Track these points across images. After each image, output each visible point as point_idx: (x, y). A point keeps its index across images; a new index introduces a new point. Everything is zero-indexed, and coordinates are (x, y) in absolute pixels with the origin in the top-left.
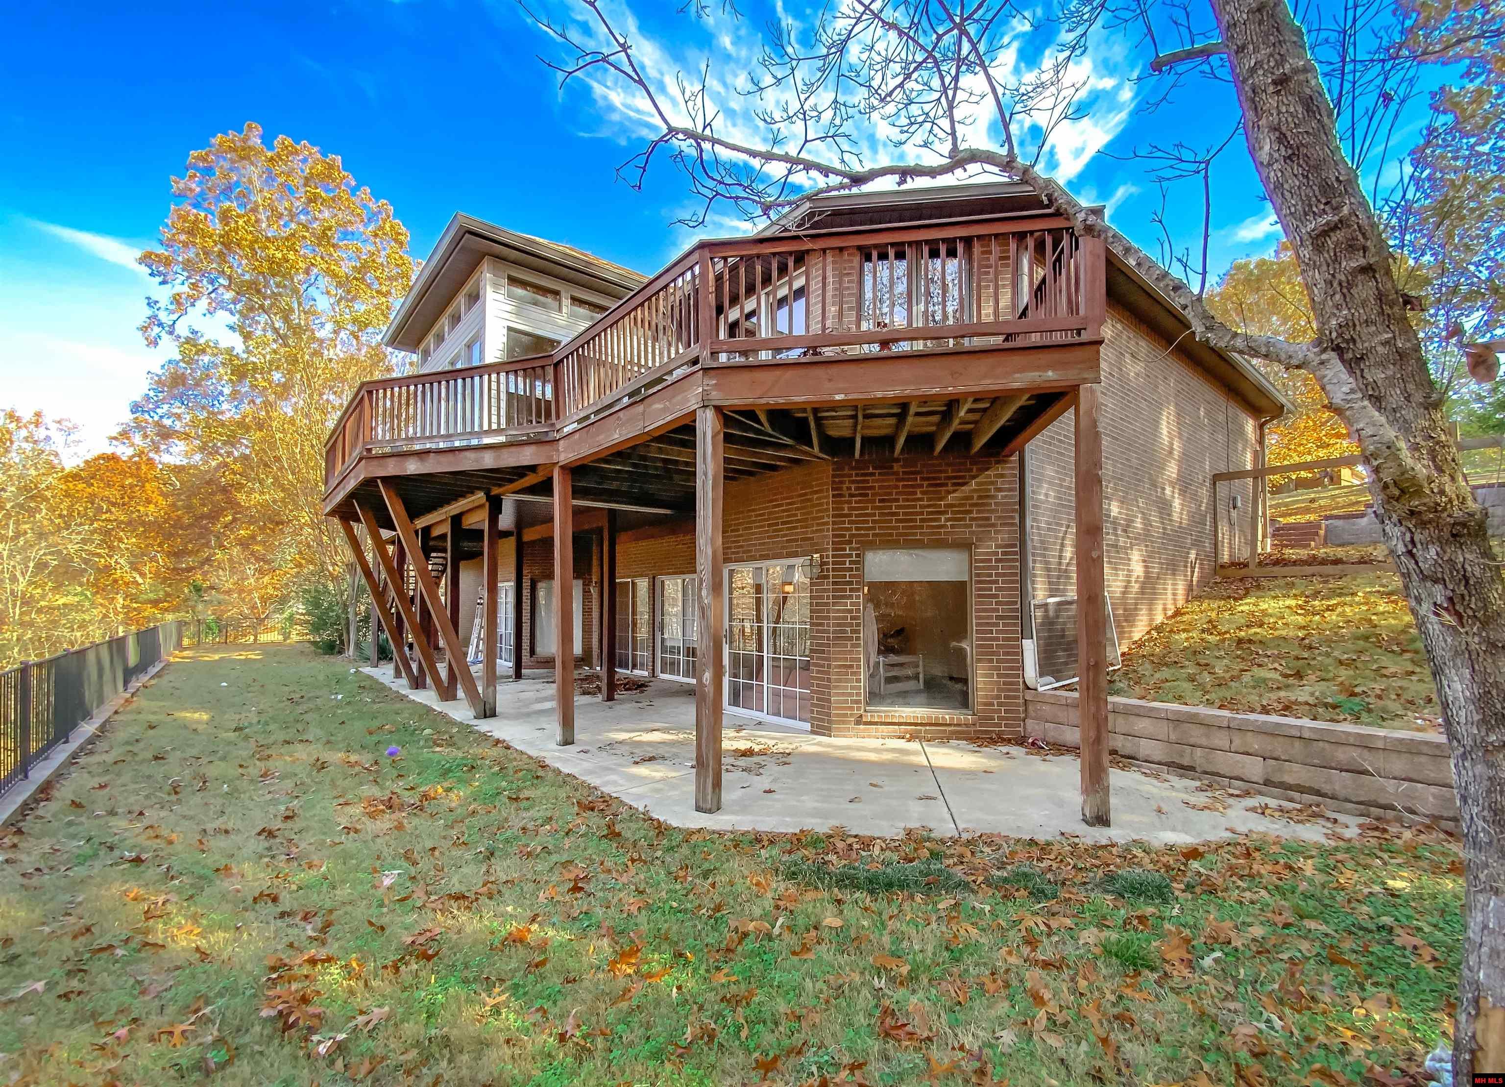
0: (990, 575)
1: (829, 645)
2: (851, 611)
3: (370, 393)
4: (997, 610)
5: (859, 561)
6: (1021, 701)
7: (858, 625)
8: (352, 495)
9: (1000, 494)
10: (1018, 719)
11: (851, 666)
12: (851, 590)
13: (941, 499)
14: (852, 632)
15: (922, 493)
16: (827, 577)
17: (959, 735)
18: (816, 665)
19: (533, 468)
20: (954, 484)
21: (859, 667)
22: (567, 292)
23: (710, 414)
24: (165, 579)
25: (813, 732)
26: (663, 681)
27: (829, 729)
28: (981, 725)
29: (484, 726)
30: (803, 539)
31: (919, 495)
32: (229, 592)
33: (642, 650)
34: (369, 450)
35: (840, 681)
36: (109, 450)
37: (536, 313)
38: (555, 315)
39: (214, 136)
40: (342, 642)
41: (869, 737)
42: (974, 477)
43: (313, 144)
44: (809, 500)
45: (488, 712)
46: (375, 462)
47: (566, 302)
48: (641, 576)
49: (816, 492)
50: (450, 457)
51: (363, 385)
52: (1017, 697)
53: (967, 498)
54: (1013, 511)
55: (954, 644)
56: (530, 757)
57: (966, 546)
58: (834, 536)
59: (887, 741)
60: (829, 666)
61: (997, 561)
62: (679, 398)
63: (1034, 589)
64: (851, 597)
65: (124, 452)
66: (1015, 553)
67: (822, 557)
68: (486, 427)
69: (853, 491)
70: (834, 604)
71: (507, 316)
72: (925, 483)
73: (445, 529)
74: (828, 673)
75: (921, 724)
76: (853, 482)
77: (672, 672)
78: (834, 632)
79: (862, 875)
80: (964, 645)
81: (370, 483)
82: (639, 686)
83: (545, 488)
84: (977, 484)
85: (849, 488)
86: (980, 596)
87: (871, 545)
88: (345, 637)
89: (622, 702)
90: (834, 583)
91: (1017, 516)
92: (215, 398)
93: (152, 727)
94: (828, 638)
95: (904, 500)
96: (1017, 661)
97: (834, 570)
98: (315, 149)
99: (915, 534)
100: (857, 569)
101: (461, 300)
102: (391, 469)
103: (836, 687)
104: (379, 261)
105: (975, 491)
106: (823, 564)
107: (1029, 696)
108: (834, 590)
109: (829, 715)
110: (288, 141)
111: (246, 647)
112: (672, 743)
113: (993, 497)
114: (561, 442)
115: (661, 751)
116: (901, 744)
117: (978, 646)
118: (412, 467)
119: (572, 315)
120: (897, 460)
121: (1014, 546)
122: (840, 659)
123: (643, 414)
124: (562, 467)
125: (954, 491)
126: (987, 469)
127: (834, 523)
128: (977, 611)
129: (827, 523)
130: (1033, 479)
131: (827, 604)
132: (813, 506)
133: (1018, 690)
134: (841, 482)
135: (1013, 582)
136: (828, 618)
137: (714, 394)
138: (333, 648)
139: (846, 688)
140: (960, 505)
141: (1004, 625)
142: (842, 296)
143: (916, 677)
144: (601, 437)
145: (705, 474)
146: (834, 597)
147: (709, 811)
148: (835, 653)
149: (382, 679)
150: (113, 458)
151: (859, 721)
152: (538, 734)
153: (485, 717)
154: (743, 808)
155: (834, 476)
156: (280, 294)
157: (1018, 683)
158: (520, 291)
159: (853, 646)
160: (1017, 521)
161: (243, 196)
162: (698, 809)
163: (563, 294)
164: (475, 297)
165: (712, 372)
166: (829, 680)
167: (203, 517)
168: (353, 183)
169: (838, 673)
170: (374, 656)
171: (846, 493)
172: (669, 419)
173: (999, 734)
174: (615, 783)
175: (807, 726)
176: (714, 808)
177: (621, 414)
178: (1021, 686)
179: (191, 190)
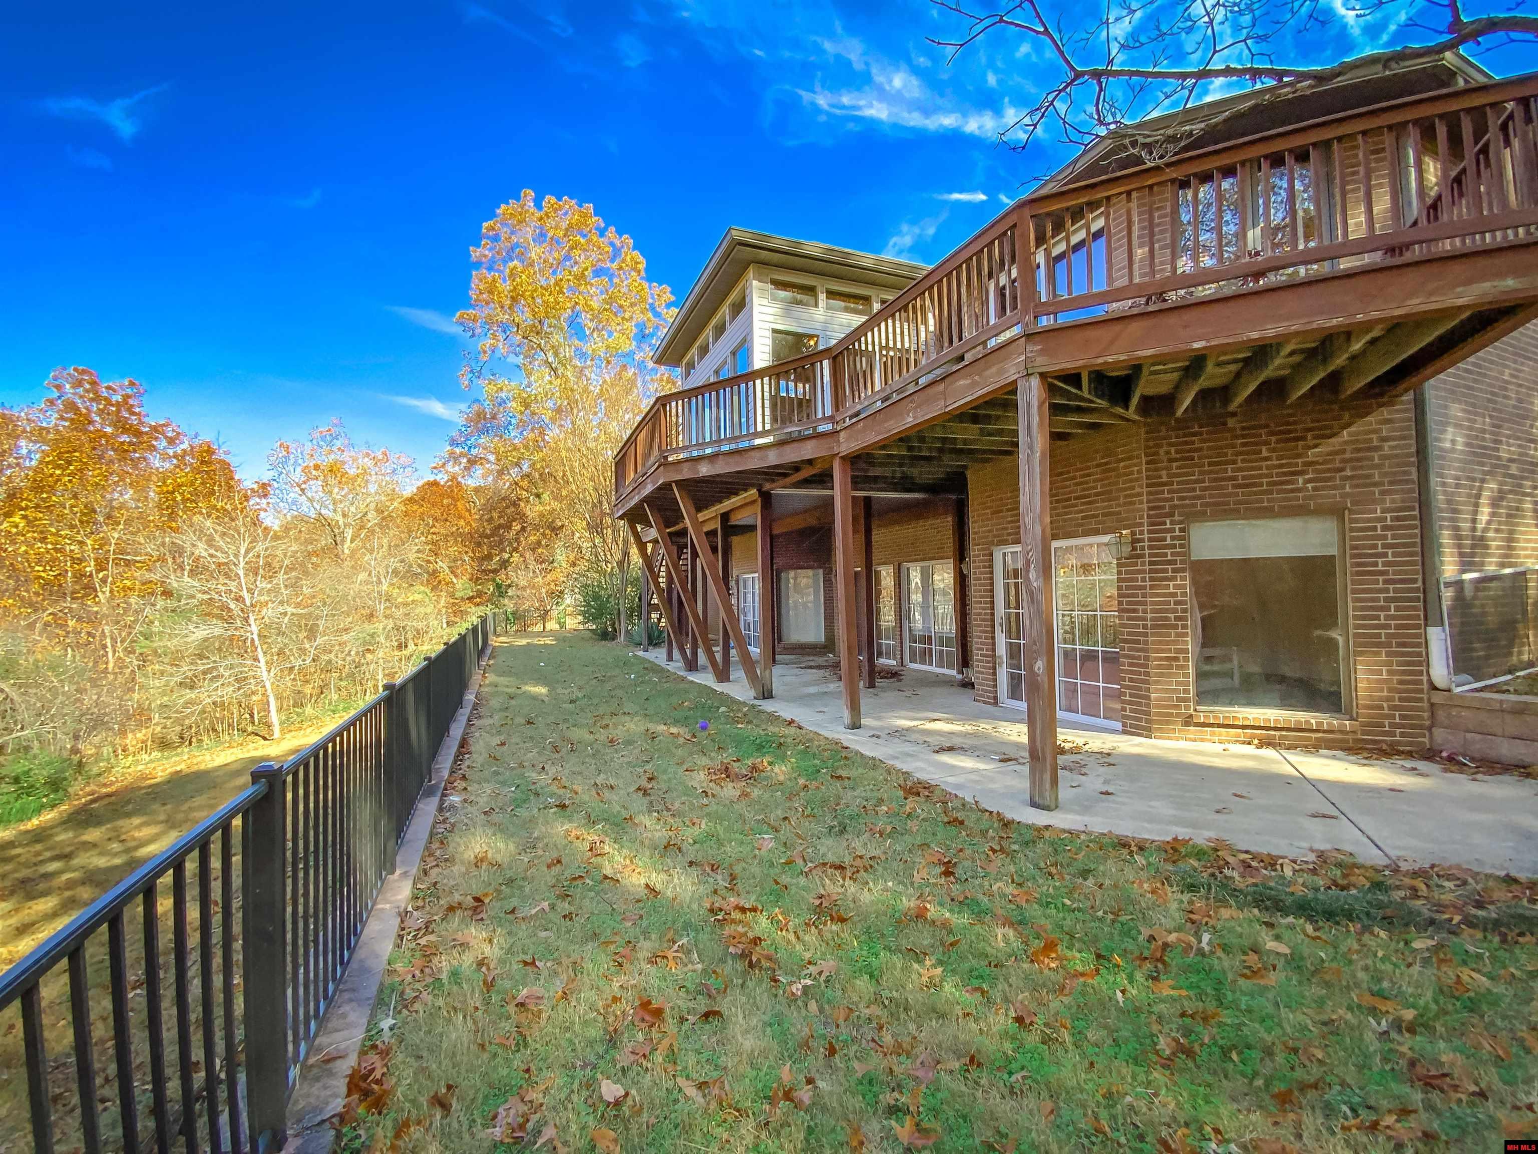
0: (1375, 547)
1: (1146, 635)
2: (1174, 595)
3: (664, 406)
4: (1387, 591)
5: (1184, 536)
6: (1425, 705)
7: (1185, 611)
8: (646, 500)
9: (1386, 445)
10: (1421, 727)
11: (1176, 659)
12: (1174, 571)
13: (1298, 456)
14: (1176, 618)
15: (1269, 450)
16: (1142, 556)
17: (1330, 745)
18: (1125, 656)
19: (810, 462)
20: (1315, 437)
21: (1186, 659)
22: (822, 285)
23: (1035, 382)
24: (478, 579)
25: (1125, 732)
26: (914, 670)
27: (1149, 729)
28: (1364, 733)
29: (768, 706)
30: (1104, 515)
31: (1265, 454)
32: (524, 588)
33: (888, 638)
34: (666, 458)
35: (1162, 675)
36: (432, 478)
37: (799, 311)
38: (813, 310)
39: (499, 207)
40: (615, 630)
41: (1202, 740)
42: (1349, 425)
43: (571, 198)
44: (1114, 470)
45: (767, 695)
46: (671, 468)
47: (822, 297)
48: (885, 563)
49: (1122, 460)
50: (737, 458)
51: (658, 399)
52: (1421, 700)
53: (1336, 453)
54: (1411, 464)
55: (1318, 632)
56: (827, 739)
57: (1337, 512)
58: (1150, 509)
59: (1227, 746)
60: (1147, 658)
61: (1384, 528)
62: (994, 370)
63: (1442, 563)
64: (1174, 579)
65: (442, 478)
66: (1413, 518)
67: (1133, 534)
68: (760, 428)
69: (1174, 455)
70: (1152, 587)
71: (771, 318)
72: (1273, 439)
73: (717, 525)
74: (1147, 666)
75: (1275, 729)
76: (1171, 445)
77: (923, 662)
78: (1152, 619)
79: (1289, 900)
80: (1335, 634)
81: (666, 487)
82: (893, 674)
83: (823, 479)
84: (1350, 434)
85: (1168, 453)
86: (1358, 573)
87: (1201, 516)
88: (616, 626)
89: (884, 689)
90: (1151, 563)
91: (1414, 470)
92: (506, 428)
93: (512, 698)
94: (1145, 627)
95: (1243, 461)
96: (1419, 654)
97: (1150, 548)
98: (573, 202)
99: (1262, 501)
100: (1182, 546)
101: (725, 310)
102: (686, 473)
103: (1157, 682)
104: (623, 290)
105: (1346, 442)
106: (1134, 541)
107: (1437, 698)
108: (1151, 571)
109: (1148, 713)
110: (553, 200)
111: (539, 634)
112: (966, 735)
113: (1377, 449)
114: (842, 434)
115: (957, 741)
116: (1250, 750)
117: (1356, 635)
118: (704, 470)
119: (829, 308)
120: (1234, 414)
121: (1413, 509)
122: (1163, 651)
123: (944, 393)
124: (842, 457)
125: (1316, 446)
126: (1367, 414)
127: (1149, 493)
128: (1354, 592)
129: (1139, 495)
130: (1437, 423)
131: (1145, 587)
132: (1118, 476)
133: (1421, 691)
134: (1160, 446)
135: (1411, 554)
136: (1144, 603)
137: (1040, 360)
138: (605, 636)
139: (1170, 684)
140: (1325, 462)
141: (1397, 609)
142: (1152, 235)
143: (1230, 675)
144: (892, 422)
145: (1031, 447)
146: (1151, 579)
147: (1047, 808)
148: (1154, 642)
149: (657, 662)
150: (435, 483)
151: (1188, 721)
152: (820, 717)
153: (764, 698)
154: (1085, 807)
155: (1147, 440)
156: (552, 333)
157: (1420, 682)
158: (782, 294)
159: (1178, 635)
160: (1414, 476)
161: (521, 256)
162: (1034, 804)
163: (819, 289)
164: (740, 306)
165: (1037, 338)
166: (1147, 674)
167: (500, 526)
168: (603, 225)
169: (1159, 667)
170: (645, 641)
171: (1165, 458)
172: (980, 393)
173: (1392, 745)
174: (922, 769)
175: (1118, 726)
176: (1053, 806)
177: (916, 397)
178: (1425, 686)
179: (485, 256)
